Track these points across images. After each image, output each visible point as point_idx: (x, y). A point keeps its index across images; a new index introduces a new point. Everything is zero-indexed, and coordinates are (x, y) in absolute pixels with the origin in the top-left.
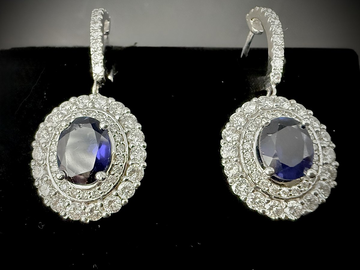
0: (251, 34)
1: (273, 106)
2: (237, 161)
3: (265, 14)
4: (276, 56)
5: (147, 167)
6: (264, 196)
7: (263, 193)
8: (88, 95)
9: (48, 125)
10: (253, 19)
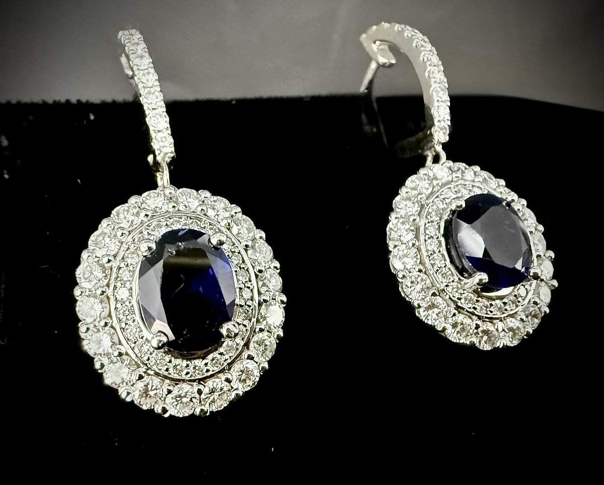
0: (373, 66)
1: (453, 178)
2: (420, 271)
3: (406, 35)
4: (438, 100)
5: (287, 303)
6: (471, 318)
7: (468, 314)
8: (155, 189)
9: (99, 253)
10: (377, 42)
